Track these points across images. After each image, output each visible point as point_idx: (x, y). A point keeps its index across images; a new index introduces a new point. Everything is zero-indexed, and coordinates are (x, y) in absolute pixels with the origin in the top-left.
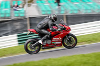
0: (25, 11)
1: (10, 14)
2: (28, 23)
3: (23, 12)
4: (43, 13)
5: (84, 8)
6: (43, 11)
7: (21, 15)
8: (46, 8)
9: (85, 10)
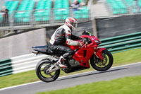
0: (89, 10)
1: (69, 15)
2: (94, 27)
4: (115, 12)
7: (84, 16)
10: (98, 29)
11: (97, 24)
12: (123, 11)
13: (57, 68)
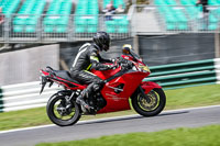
0: (129, 21)
1: (98, 26)
2: (135, 47)
3: (125, 22)
6: (170, 23)
7: (121, 30)
8: (175, 16)
10: (141, 51)
12: (182, 27)
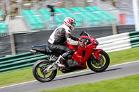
2: (12, 42)
5: (89, 19)
6: (32, 25)
8: (36, 20)
9: (90, 21)
10: (16, 44)
11: (15, 38)
12: (40, 27)
13: (55, 68)
